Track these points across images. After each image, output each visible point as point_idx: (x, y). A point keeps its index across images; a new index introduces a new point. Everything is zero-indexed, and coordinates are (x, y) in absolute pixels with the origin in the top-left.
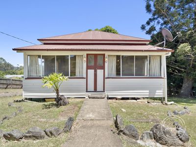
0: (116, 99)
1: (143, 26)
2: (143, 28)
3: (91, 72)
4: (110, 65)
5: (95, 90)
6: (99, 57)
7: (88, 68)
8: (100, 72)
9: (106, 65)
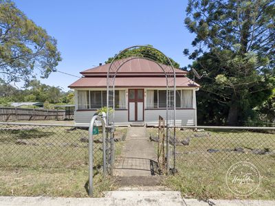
0: (154, 127)
1: (185, 50)
2: (186, 52)
3: (132, 105)
4: (148, 99)
5: (136, 120)
6: (139, 92)
7: (130, 101)
8: (140, 105)
9: (145, 98)
